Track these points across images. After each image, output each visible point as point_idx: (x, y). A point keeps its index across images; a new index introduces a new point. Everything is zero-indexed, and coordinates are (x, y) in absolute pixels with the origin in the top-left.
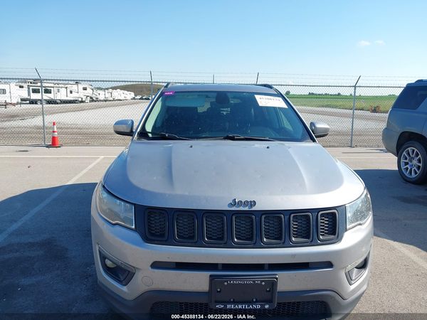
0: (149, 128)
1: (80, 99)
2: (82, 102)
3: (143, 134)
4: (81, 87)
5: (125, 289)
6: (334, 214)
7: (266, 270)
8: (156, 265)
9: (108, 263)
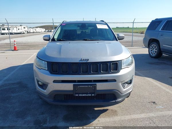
0: (56, 37)
1: (23, 32)
2: (24, 33)
3: (53, 40)
4: (23, 27)
5: (45, 91)
6: (117, 63)
7: (92, 82)
8: (55, 81)
9: (40, 83)
